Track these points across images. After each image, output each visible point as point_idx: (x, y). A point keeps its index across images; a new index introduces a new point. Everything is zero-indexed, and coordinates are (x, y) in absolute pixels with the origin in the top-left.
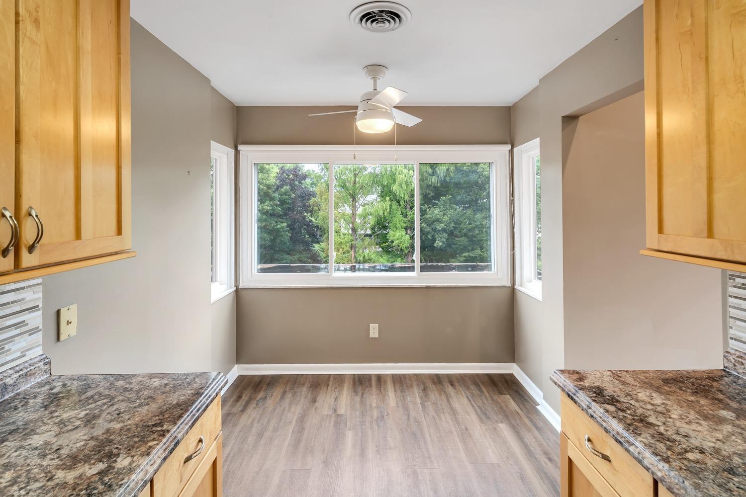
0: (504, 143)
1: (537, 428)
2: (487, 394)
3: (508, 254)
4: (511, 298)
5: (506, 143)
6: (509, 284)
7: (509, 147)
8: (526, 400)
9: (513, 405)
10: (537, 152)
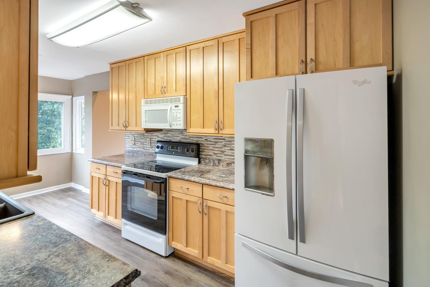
0: (68, 95)
1: (82, 195)
2: (61, 194)
3: (70, 139)
4: (71, 157)
5: (69, 95)
6: (70, 151)
7: (71, 97)
8: (78, 191)
9: (72, 193)
10: (83, 100)
